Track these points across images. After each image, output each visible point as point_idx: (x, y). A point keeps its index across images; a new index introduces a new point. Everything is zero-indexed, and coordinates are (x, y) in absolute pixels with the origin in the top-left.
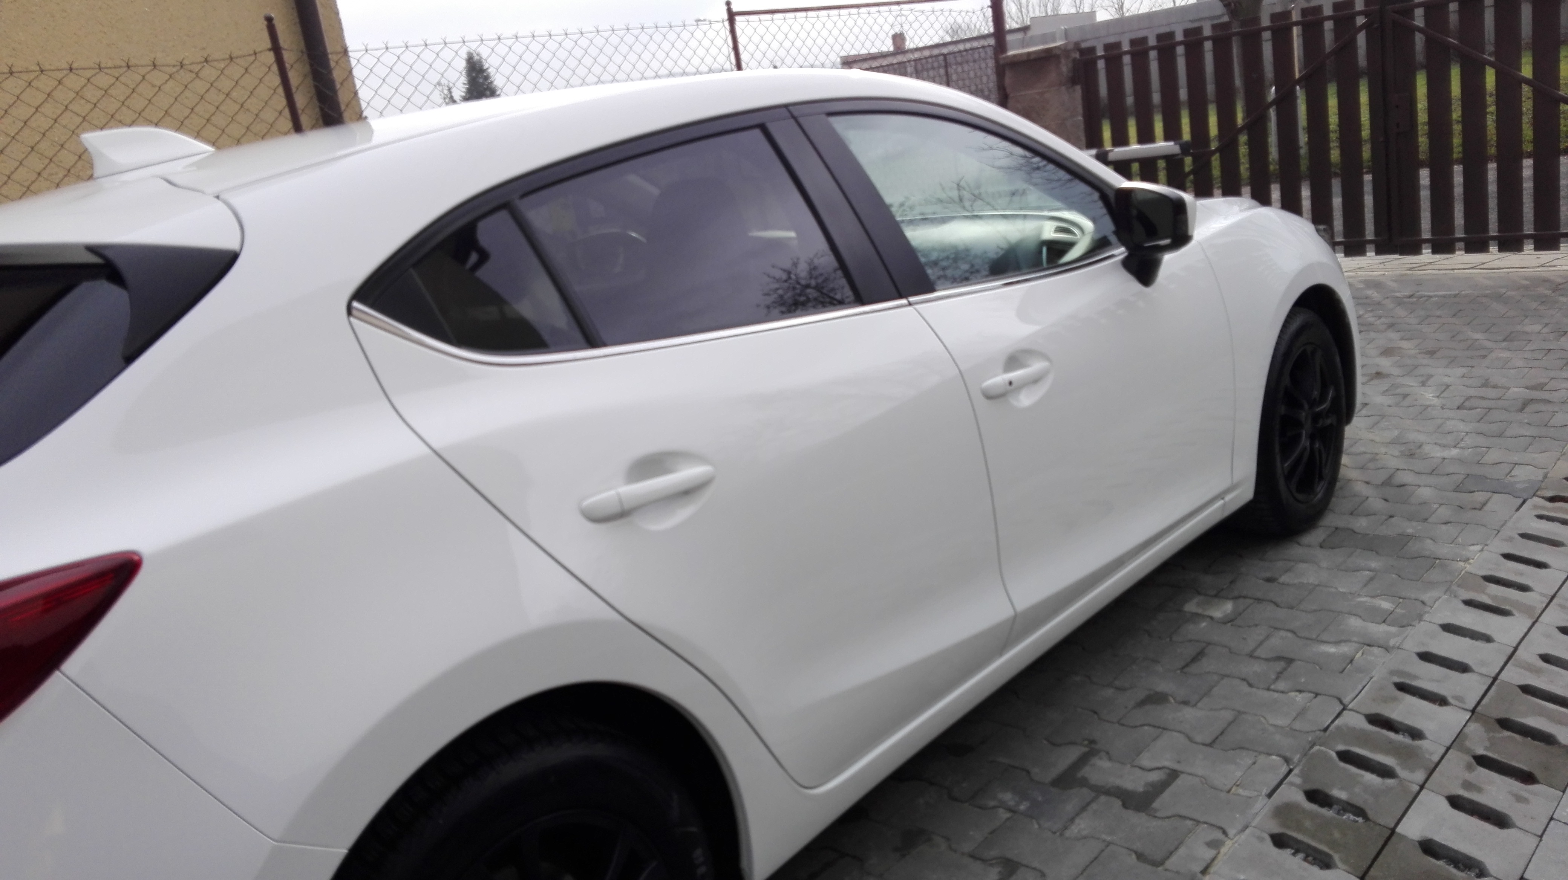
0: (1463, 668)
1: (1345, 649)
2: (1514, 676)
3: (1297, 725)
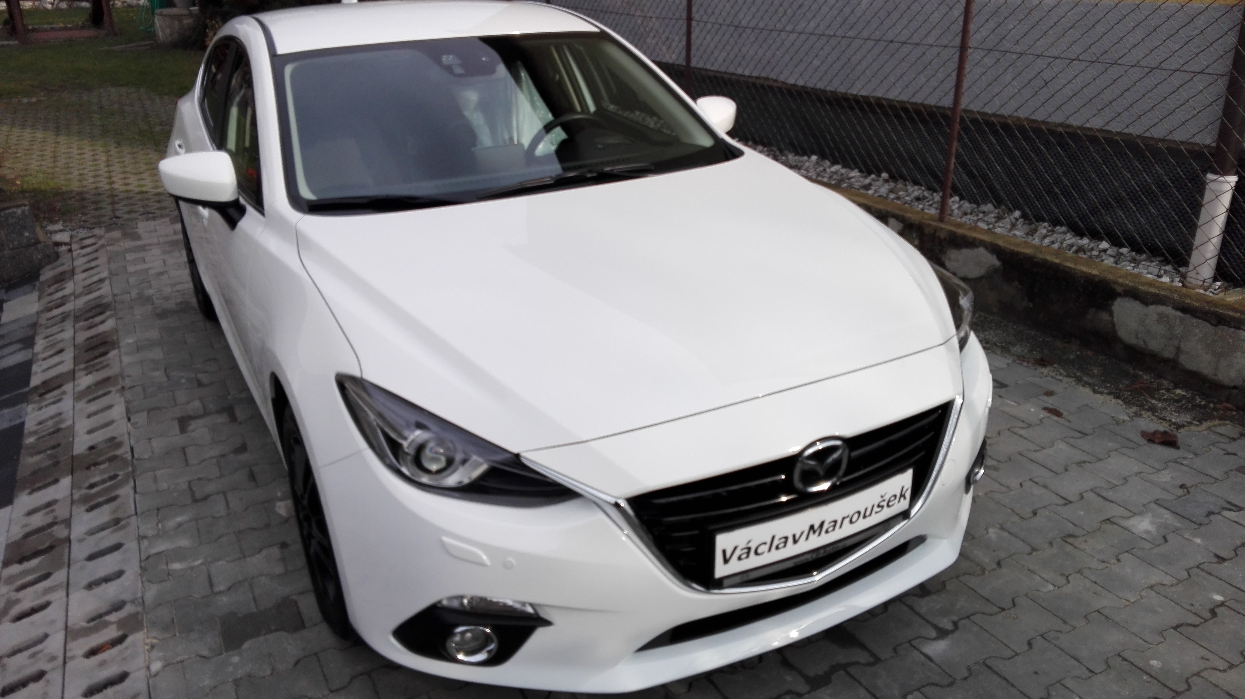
1: (171, 524)
3: (151, 473)
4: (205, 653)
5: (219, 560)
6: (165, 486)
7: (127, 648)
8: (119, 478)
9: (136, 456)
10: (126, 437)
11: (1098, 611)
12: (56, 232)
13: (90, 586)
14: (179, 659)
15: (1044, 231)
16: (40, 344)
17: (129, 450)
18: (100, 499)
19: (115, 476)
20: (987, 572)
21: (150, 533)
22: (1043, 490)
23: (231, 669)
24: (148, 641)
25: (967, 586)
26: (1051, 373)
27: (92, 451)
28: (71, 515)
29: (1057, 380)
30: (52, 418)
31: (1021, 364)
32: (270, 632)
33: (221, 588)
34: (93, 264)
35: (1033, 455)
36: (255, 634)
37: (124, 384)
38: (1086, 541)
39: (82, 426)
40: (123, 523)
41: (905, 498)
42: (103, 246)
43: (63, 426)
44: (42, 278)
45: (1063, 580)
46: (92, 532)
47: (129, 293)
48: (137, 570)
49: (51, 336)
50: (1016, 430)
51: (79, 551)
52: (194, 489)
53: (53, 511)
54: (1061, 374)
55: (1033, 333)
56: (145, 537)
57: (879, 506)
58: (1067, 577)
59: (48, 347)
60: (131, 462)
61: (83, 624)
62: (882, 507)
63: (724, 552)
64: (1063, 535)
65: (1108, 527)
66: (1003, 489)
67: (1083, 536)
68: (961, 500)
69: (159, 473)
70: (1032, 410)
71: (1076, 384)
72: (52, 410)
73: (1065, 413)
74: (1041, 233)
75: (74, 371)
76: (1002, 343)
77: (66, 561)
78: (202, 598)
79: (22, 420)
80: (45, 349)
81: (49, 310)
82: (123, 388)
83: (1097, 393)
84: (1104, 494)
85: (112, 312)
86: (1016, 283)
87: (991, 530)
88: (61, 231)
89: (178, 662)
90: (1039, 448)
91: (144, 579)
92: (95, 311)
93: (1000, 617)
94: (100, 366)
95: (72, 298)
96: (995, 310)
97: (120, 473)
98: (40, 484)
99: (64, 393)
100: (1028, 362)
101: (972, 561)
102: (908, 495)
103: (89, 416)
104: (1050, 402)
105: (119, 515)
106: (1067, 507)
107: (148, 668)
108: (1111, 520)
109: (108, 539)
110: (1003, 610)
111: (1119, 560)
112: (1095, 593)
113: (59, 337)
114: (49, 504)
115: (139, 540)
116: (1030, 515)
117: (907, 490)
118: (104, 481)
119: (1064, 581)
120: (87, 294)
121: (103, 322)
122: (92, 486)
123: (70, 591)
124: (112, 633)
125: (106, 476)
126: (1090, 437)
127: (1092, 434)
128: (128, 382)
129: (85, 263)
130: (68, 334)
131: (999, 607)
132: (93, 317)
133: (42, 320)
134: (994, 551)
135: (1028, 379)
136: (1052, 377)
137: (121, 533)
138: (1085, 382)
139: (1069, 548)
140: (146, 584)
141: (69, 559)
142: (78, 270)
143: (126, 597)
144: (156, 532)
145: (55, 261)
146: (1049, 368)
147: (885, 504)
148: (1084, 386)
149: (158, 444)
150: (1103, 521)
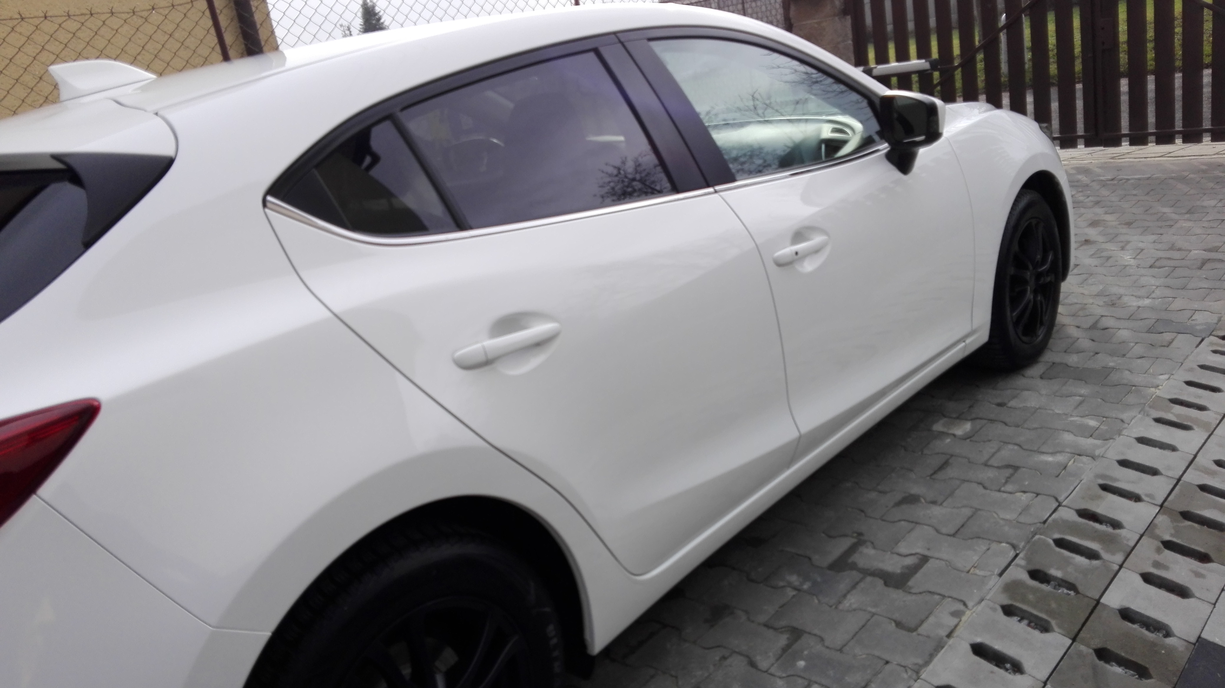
0: (1153, 472)
1: (1060, 458)
2: (1194, 477)
3: (1022, 519)
5: (1058, 414)
7: (1176, 395)
13: (1173, 448)
14: (1145, 375)
17: (1010, 571)
19: (1058, 543)
24: (1157, 390)
28: (1141, 537)
32: (1078, 368)
33: (1077, 398)
48: (1124, 434)
52: (1003, 481)
53: (1157, 566)
56: (1094, 458)
60: (1026, 548)
61: (1196, 429)
69: (1013, 516)
77: (1179, 486)
78: (1095, 398)
97: (1051, 543)
107: (1169, 378)
109: (1127, 479)
114: (1152, 580)
123: (1191, 456)
125: (1067, 554)
137: (1111, 474)
140: (1126, 421)
141: (1175, 485)
143: (1150, 422)
144: (1080, 457)
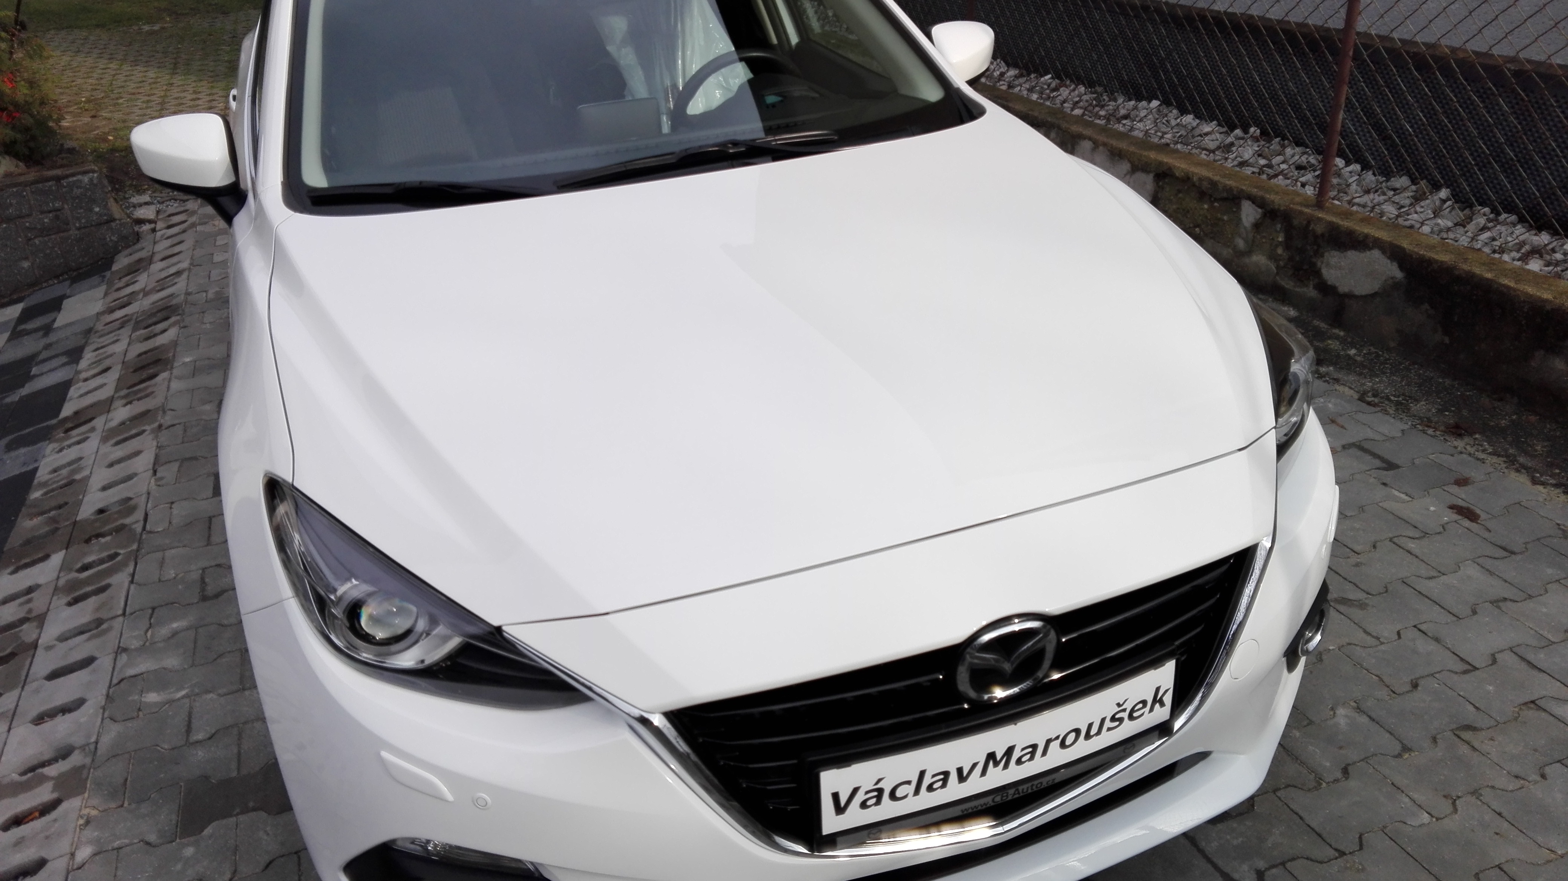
4: (152, 838)
5: (208, 692)
6: (172, 574)
7: (55, 820)
8: (119, 558)
9: (148, 527)
10: (143, 498)
11: (1499, 867)
12: (140, 205)
13: (39, 720)
14: (117, 844)
15: (1482, 221)
16: (88, 357)
17: (142, 518)
18: (89, 589)
19: (117, 555)
20: (1324, 785)
21: (135, 644)
22: (1432, 646)
23: (179, 867)
24: (85, 811)
25: (1289, 807)
26: (1468, 447)
27: (101, 516)
28: (48, 610)
29: (1478, 459)
30: (70, 464)
31: (1424, 432)
32: (245, 811)
33: (200, 736)
34: (176, 249)
35: (1425, 586)
36: (226, 814)
37: (162, 421)
38: (1492, 739)
39: (100, 476)
40: (104, 626)
41: (1162, 704)
42: (193, 225)
43: (78, 477)
44: (115, 267)
45: (1445, 807)
46: (63, 638)
47: (206, 291)
48: (102, 700)
49: (102, 347)
50: (1402, 541)
51: (43, 663)
52: (207, 580)
53: (29, 601)
54: (1484, 451)
55: (1448, 382)
56: (125, 650)
57: (1113, 719)
58: (1455, 800)
59: (95, 362)
60: (138, 536)
61: (15, 777)
62: (1121, 720)
63: (836, 796)
64: (1454, 726)
65: (1530, 714)
66: (1370, 641)
67: (1488, 729)
68: (1277, 683)
69: (169, 553)
70: (1432, 509)
71: (1506, 468)
72: (71, 454)
73: (1483, 516)
74: (1478, 224)
75: (111, 400)
76: (1399, 397)
77: (23, 678)
78: (173, 749)
79: (36, 465)
80: (90, 366)
81: (111, 311)
82: (160, 426)
83: (1538, 484)
84: (1531, 657)
85: (178, 318)
86: (1426, 306)
87: (1341, 711)
88: (146, 204)
89: (113, 849)
90: (1435, 574)
91: (106, 715)
92: (160, 316)
93: (1335, 867)
94: (143, 394)
95: (141, 295)
96: (1392, 344)
97: (122, 551)
98: (27, 560)
99: (93, 429)
100: (1436, 429)
101: (1302, 763)
102: (1168, 699)
103: (111, 465)
104: (1463, 496)
105: (104, 615)
106: (1467, 677)
107: (73, 855)
108: (1537, 702)
109: (80, 648)
110: (1342, 854)
111: (1543, 776)
112: (1497, 834)
113: (110, 349)
114: (30, 590)
115: (116, 653)
116: (1408, 687)
117: (1166, 691)
118: (101, 561)
119: (1450, 809)
120: (159, 291)
121: (165, 331)
122: (85, 568)
123: (14, 723)
124: (44, 794)
125: (105, 554)
126: (1519, 557)
127: (1521, 553)
128: (167, 420)
129: (167, 248)
130: (119, 348)
131: (1336, 850)
132: (155, 323)
133: (99, 327)
134: (1341, 748)
135: (1431, 457)
136: (1470, 454)
137: (96, 642)
138: (1520, 464)
139: (1464, 749)
140: (107, 721)
141: (27, 676)
142: (157, 257)
143: (77, 740)
144: (141, 643)
145: (134, 244)
146: (1467, 439)
147: (1125, 715)
148: (1517, 471)
149: (180, 511)
150: (1525, 704)
